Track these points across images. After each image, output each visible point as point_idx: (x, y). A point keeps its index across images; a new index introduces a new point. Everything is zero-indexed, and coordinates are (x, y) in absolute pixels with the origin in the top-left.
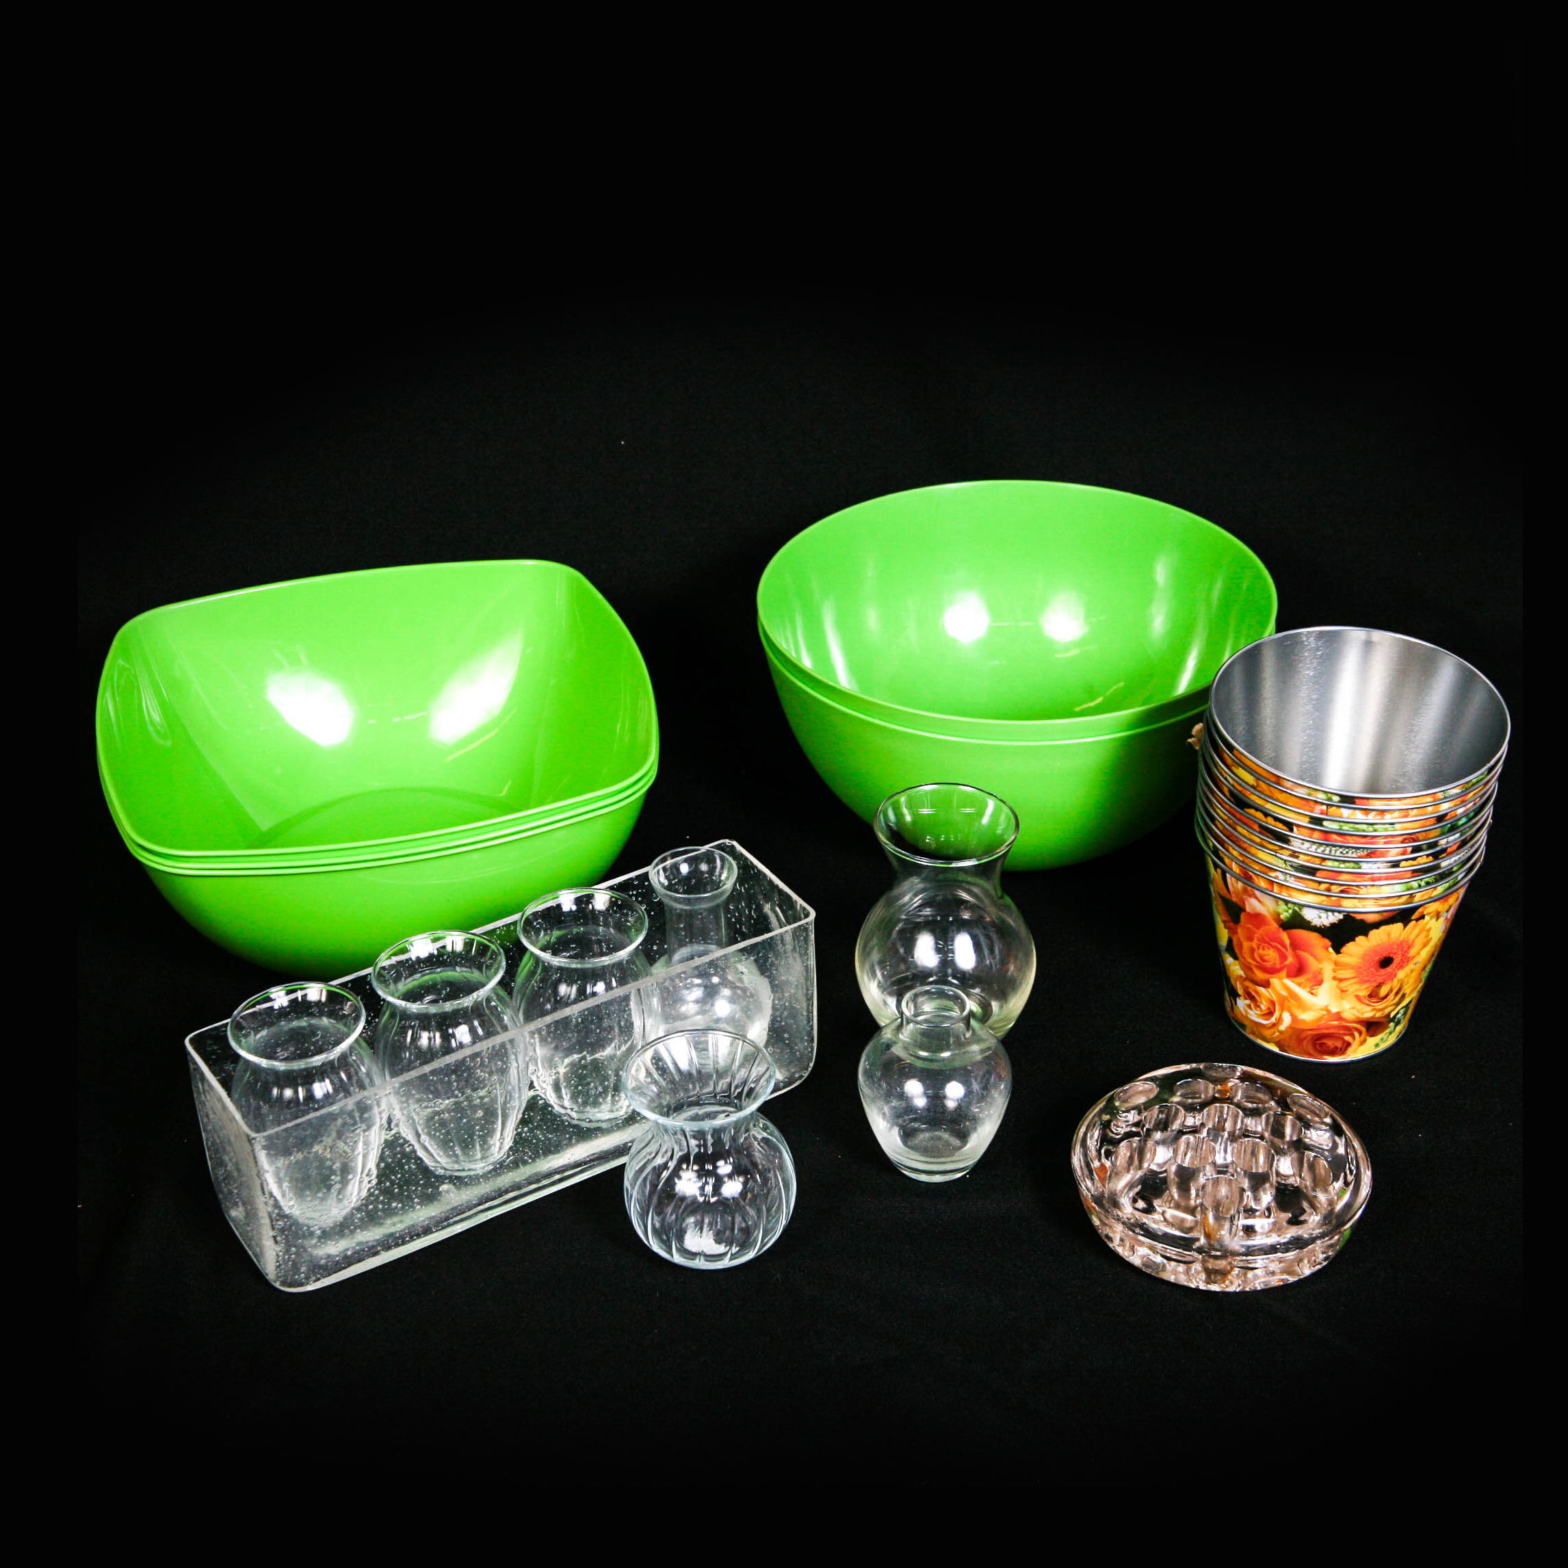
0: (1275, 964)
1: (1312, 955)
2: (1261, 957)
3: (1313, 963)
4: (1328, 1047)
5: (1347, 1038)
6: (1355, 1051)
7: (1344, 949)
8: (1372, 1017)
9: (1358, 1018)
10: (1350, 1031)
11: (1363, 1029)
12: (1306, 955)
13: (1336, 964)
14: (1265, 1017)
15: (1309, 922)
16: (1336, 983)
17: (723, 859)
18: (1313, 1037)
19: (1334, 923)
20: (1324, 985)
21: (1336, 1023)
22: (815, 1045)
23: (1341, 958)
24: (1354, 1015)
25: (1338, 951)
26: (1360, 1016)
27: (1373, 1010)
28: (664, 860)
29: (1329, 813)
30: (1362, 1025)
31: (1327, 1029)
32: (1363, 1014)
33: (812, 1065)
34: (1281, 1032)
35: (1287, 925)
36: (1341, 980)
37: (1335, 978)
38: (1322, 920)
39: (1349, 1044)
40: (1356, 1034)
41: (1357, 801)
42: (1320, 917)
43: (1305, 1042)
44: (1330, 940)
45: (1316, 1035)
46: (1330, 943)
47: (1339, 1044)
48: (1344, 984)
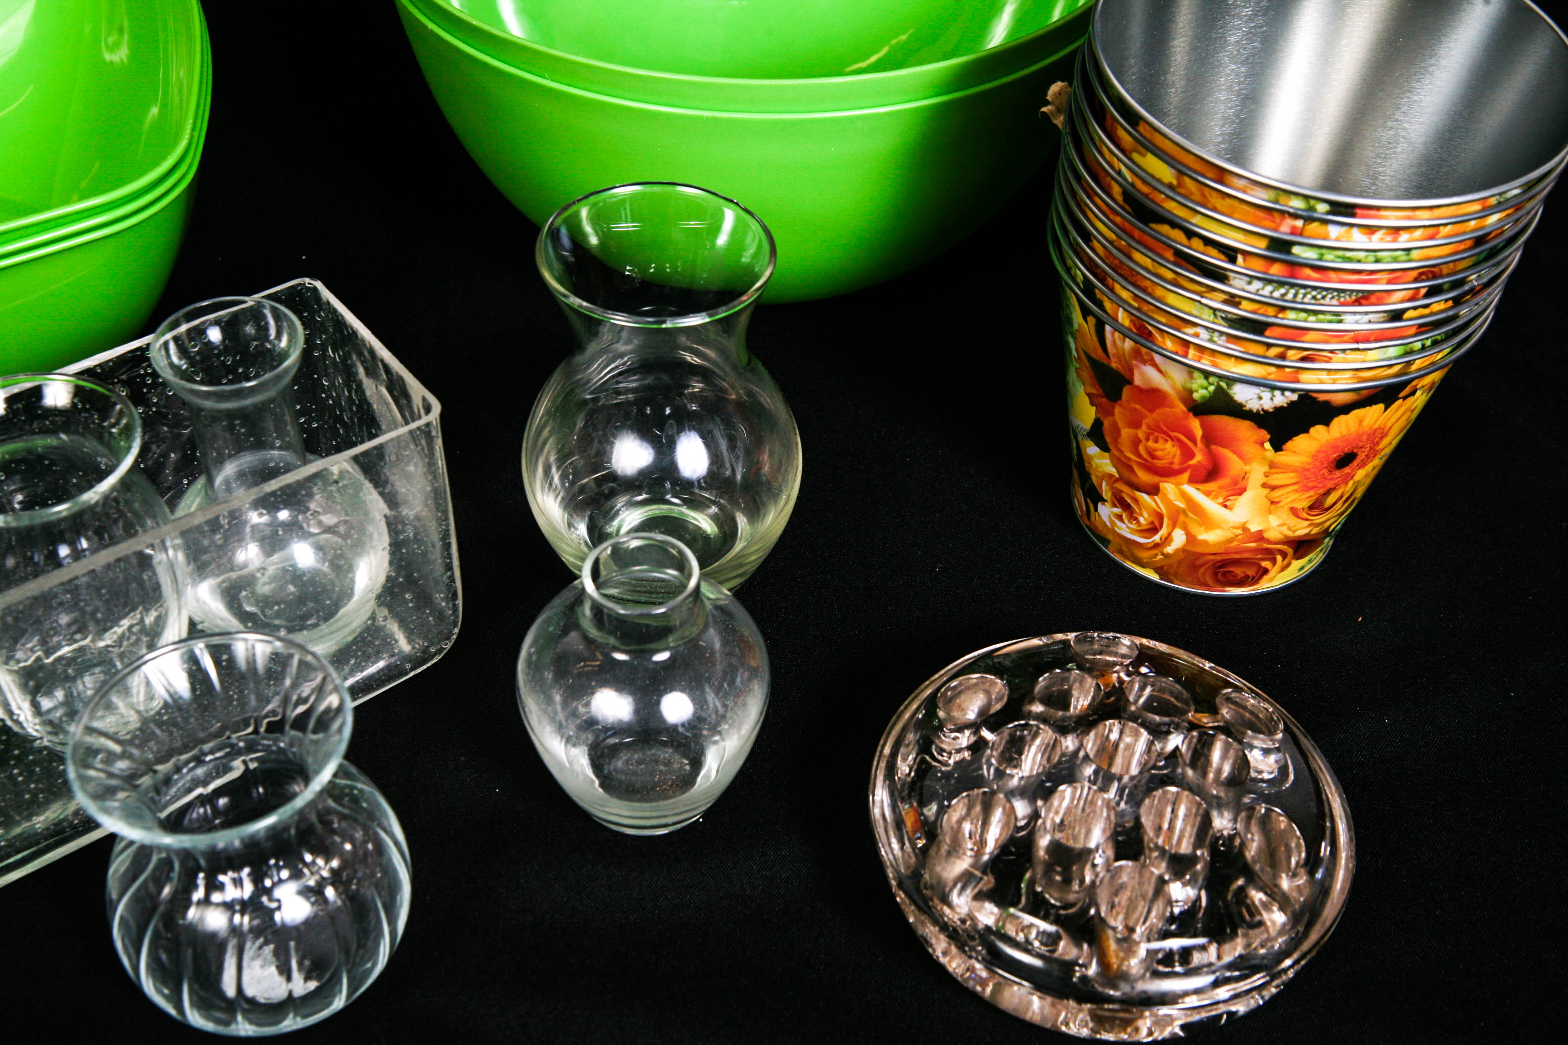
0: (1172, 463)
1: (1235, 452)
2: (1151, 454)
3: (1234, 464)
4: (1235, 576)
5: (1266, 564)
6: (1271, 580)
7: (1289, 445)
8: (1306, 535)
9: (1286, 537)
10: (1270, 555)
11: (1290, 551)
12: (1226, 453)
13: (1272, 465)
14: (1146, 535)
15: (1241, 405)
16: (1266, 491)
17: (278, 316)
18: (1215, 563)
19: (1282, 408)
20: (1246, 495)
21: (1253, 545)
22: (460, 602)
23: (1283, 457)
24: (1282, 534)
25: (1278, 446)
26: (1290, 534)
27: (1310, 525)
28: (175, 325)
29: (1306, 233)
30: (1289, 546)
31: (1240, 552)
32: (1294, 532)
33: (457, 630)
34: (1166, 556)
35: (1199, 409)
36: (1273, 488)
37: (1264, 485)
38: (1262, 402)
39: (1266, 571)
40: (1279, 558)
41: (1359, 211)
42: (1260, 398)
43: (1202, 570)
44: (1269, 433)
45: (1219, 561)
46: (1268, 436)
47: (1251, 572)
48: (1276, 494)
